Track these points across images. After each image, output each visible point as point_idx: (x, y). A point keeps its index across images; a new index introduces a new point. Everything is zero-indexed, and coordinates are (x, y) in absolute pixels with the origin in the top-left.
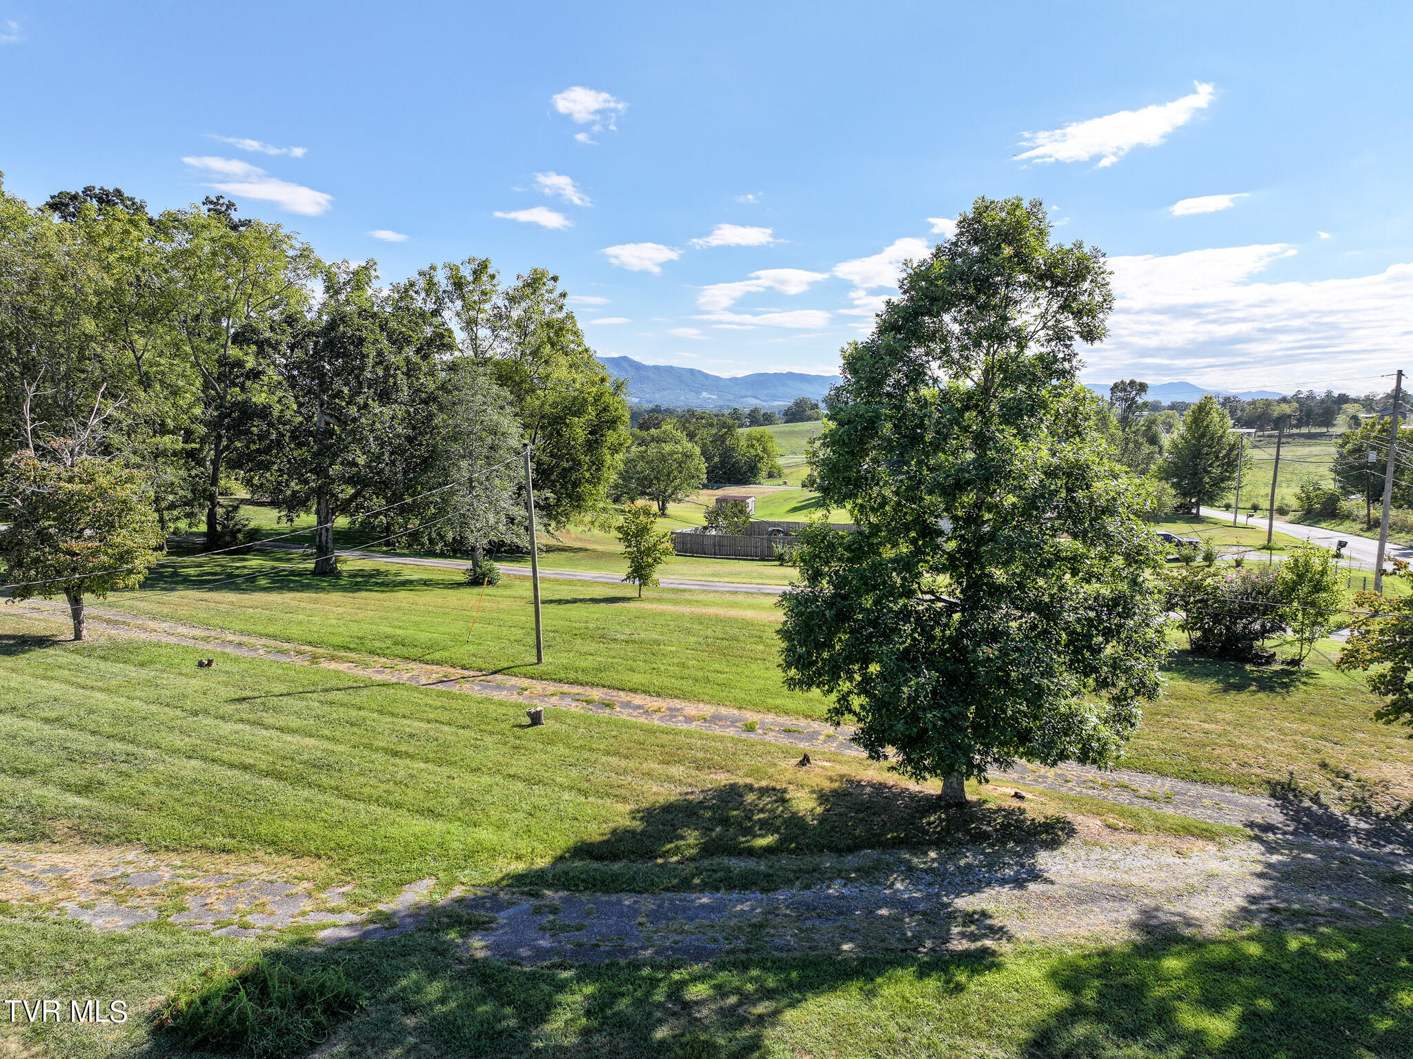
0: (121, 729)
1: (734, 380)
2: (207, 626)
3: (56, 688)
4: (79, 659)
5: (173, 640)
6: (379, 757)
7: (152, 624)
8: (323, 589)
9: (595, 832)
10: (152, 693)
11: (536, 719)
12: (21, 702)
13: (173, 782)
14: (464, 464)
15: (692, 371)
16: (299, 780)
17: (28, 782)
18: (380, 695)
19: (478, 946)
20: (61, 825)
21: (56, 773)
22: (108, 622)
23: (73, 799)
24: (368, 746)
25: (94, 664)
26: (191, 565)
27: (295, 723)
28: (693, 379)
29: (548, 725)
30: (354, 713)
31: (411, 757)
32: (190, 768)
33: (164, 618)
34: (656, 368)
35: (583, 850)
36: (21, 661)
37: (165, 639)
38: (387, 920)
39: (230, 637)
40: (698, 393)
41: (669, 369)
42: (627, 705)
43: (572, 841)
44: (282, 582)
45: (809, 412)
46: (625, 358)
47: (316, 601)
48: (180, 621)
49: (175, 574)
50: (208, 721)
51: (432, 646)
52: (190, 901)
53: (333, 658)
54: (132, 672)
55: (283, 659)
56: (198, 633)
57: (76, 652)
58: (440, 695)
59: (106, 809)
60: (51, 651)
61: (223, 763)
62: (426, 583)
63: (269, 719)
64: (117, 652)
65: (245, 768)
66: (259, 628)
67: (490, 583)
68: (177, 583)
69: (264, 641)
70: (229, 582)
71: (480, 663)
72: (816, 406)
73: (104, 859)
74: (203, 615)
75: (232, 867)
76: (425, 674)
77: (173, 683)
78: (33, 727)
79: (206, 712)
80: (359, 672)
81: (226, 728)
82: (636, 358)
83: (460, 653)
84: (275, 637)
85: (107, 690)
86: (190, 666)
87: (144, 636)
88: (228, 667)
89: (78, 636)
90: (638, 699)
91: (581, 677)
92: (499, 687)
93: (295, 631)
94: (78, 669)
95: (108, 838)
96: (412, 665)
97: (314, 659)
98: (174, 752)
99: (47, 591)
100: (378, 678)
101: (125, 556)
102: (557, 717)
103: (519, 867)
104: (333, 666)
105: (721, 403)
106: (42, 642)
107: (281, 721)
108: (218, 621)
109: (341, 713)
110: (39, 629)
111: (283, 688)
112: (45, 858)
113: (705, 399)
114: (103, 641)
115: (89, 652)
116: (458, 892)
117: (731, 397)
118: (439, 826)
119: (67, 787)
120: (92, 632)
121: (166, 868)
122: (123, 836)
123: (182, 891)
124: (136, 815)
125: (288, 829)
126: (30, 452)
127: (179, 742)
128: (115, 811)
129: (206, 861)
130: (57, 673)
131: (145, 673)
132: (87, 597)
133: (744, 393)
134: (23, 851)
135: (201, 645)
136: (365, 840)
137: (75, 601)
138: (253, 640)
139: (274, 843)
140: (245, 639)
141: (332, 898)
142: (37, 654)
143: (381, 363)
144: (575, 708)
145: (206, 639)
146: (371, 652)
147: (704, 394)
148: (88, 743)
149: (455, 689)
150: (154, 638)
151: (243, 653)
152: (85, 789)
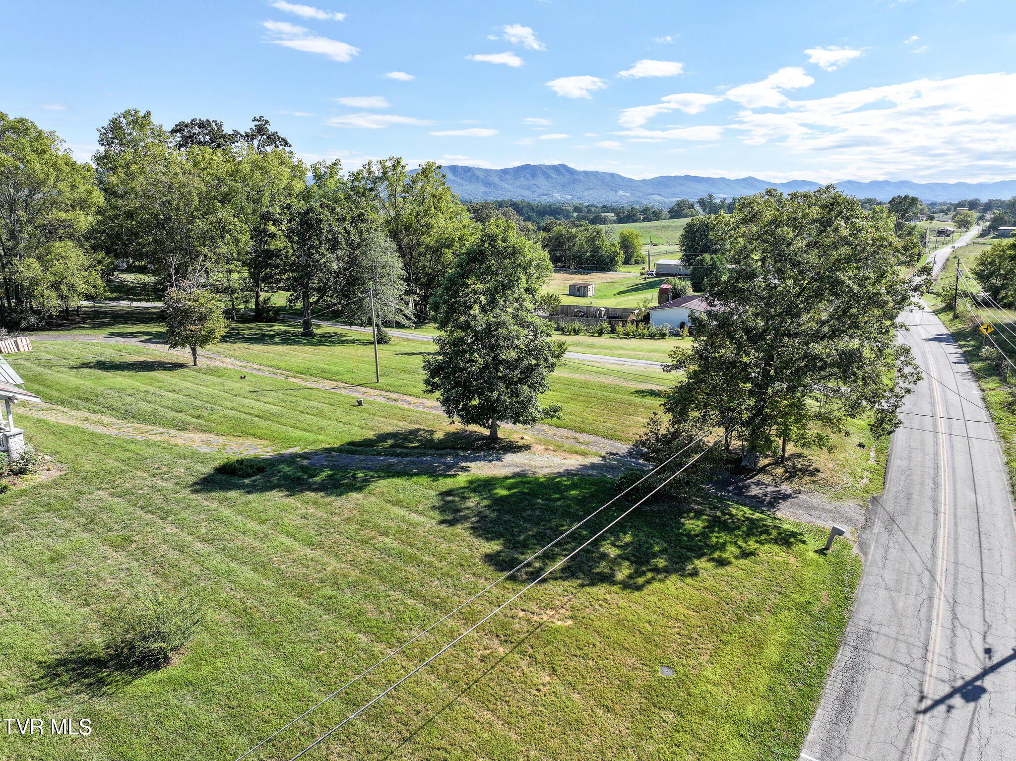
0: (210, 400)
1: (644, 182)
2: (247, 361)
3: (188, 384)
4: (195, 373)
5: (232, 367)
6: (297, 413)
7: (225, 359)
8: (304, 344)
9: (357, 439)
10: (221, 388)
11: (360, 403)
12: (176, 389)
13: (226, 417)
14: (371, 283)
15: (612, 175)
16: (267, 419)
17: (181, 414)
18: (306, 392)
19: (305, 462)
20: (191, 427)
21: (189, 412)
22: (207, 358)
23: (194, 420)
24: (294, 410)
25: (201, 376)
26: (247, 329)
27: (271, 400)
28: (612, 181)
29: (364, 406)
30: (293, 398)
31: (307, 413)
32: (231, 413)
33: (230, 357)
34: (586, 173)
35: (352, 444)
36: (175, 373)
37: (229, 366)
38: (282, 455)
39: (256, 366)
40: (616, 192)
41: (596, 174)
42: (404, 401)
43: (350, 440)
44: (287, 339)
45: (686, 211)
46: (563, 166)
47: (296, 350)
48: (236, 358)
49: (238, 334)
50: (241, 399)
51: (337, 373)
52: (227, 447)
53: (295, 377)
54: (215, 379)
55: (274, 376)
56: (243, 364)
57: (195, 370)
58: (330, 393)
59: (205, 423)
60: (185, 370)
61: (242, 412)
62: (354, 342)
63: (262, 399)
64: (211, 371)
65: (250, 414)
66: (268, 363)
67: (385, 342)
68: (239, 339)
69: (269, 369)
70: (260, 339)
71: (353, 381)
72: (692, 206)
73: (204, 436)
74: (246, 356)
75: (241, 440)
76: (328, 384)
77: (230, 384)
78: (181, 398)
79: (240, 395)
80: (303, 383)
81: (246, 401)
82: (571, 165)
83: (346, 377)
84: (273, 367)
85: (206, 386)
86: (237, 378)
87: (221, 365)
88: (253, 379)
89: (195, 364)
90: (410, 399)
91: (391, 389)
92: (356, 391)
93: (283, 365)
94: (196, 378)
95: (205, 431)
96: (326, 381)
97: (287, 377)
98: (227, 408)
99: (183, 345)
100: (309, 386)
101: (212, 332)
102: (370, 403)
103: (329, 446)
104: (294, 380)
105: (632, 199)
106: (181, 366)
107: (266, 400)
108: (252, 359)
109: (289, 398)
110: (180, 361)
111: (270, 388)
112: (187, 435)
113: (621, 196)
114: (205, 366)
115: (199, 371)
116: (306, 450)
117: (641, 195)
118: (308, 434)
119: (193, 416)
120: (201, 362)
121: (221, 440)
122: (210, 431)
123: (225, 445)
124: (213, 425)
125: (259, 432)
126: (175, 289)
127: (229, 405)
128: (207, 423)
129: (233, 439)
130: (188, 379)
131: (220, 380)
132: (198, 348)
133: (650, 191)
134: (181, 433)
135: (244, 370)
136: (283, 436)
137: (194, 350)
138: (264, 368)
139: (254, 436)
140: (261, 367)
141: (268, 449)
142: (180, 371)
143: (330, 231)
144: (382, 400)
145: (245, 367)
146: (311, 375)
147: (621, 192)
148: (199, 403)
149: (338, 391)
150: (225, 365)
151: (260, 373)
152: (198, 417)
